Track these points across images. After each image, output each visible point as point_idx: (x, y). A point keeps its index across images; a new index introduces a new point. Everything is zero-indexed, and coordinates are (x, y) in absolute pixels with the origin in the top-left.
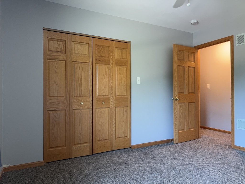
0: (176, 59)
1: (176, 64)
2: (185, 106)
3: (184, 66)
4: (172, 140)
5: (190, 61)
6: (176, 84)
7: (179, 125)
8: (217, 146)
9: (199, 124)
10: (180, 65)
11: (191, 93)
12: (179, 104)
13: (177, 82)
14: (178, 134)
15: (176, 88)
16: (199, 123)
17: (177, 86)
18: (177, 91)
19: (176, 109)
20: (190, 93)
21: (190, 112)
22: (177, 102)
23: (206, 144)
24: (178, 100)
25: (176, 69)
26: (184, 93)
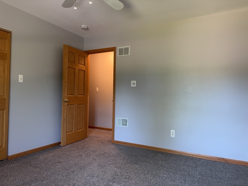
0: (66, 60)
1: (66, 66)
2: (74, 108)
3: (75, 68)
4: (60, 143)
5: (80, 64)
6: (66, 86)
7: (67, 127)
8: (101, 143)
9: (87, 125)
10: (71, 67)
11: (81, 95)
12: (68, 106)
13: (67, 83)
14: (66, 136)
15: (66, 90)
16: (87, 123)
17: (67, 87)
18: (66, 92)
19: (65, 111)
20: (79, 95)
21: (79, 113)
22: (66, 104)
23: (92, 142)
24: (67, 101)
25: (66, 70)
26: (73, 95)
